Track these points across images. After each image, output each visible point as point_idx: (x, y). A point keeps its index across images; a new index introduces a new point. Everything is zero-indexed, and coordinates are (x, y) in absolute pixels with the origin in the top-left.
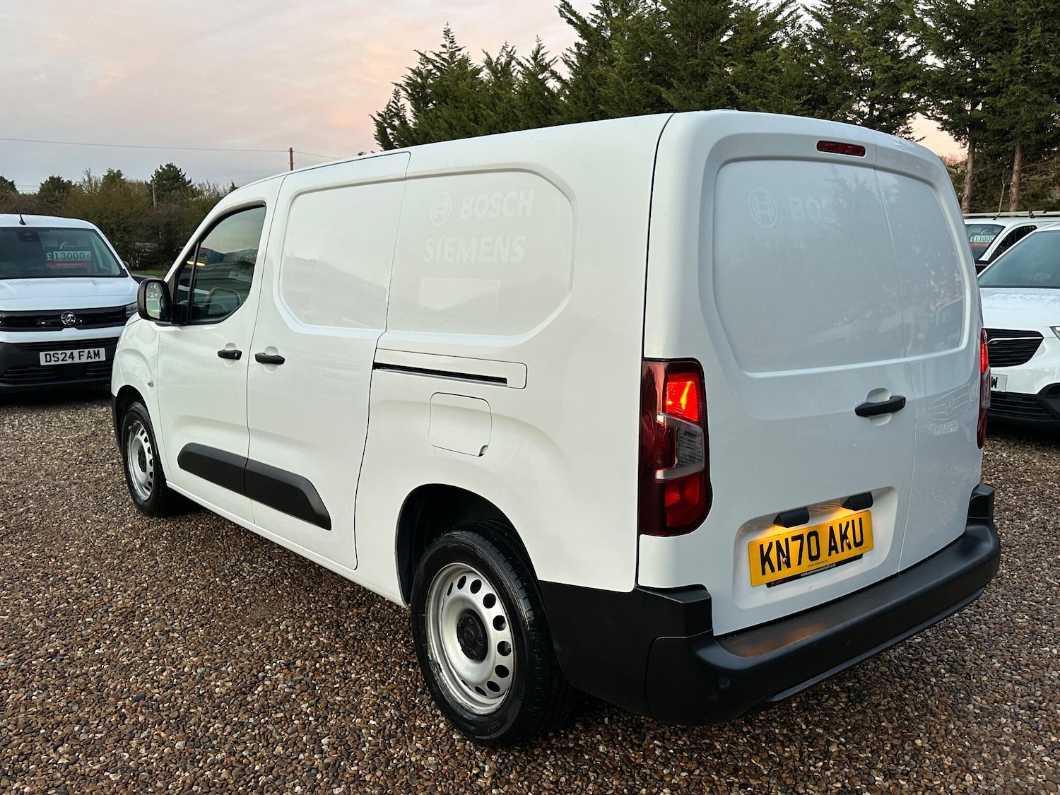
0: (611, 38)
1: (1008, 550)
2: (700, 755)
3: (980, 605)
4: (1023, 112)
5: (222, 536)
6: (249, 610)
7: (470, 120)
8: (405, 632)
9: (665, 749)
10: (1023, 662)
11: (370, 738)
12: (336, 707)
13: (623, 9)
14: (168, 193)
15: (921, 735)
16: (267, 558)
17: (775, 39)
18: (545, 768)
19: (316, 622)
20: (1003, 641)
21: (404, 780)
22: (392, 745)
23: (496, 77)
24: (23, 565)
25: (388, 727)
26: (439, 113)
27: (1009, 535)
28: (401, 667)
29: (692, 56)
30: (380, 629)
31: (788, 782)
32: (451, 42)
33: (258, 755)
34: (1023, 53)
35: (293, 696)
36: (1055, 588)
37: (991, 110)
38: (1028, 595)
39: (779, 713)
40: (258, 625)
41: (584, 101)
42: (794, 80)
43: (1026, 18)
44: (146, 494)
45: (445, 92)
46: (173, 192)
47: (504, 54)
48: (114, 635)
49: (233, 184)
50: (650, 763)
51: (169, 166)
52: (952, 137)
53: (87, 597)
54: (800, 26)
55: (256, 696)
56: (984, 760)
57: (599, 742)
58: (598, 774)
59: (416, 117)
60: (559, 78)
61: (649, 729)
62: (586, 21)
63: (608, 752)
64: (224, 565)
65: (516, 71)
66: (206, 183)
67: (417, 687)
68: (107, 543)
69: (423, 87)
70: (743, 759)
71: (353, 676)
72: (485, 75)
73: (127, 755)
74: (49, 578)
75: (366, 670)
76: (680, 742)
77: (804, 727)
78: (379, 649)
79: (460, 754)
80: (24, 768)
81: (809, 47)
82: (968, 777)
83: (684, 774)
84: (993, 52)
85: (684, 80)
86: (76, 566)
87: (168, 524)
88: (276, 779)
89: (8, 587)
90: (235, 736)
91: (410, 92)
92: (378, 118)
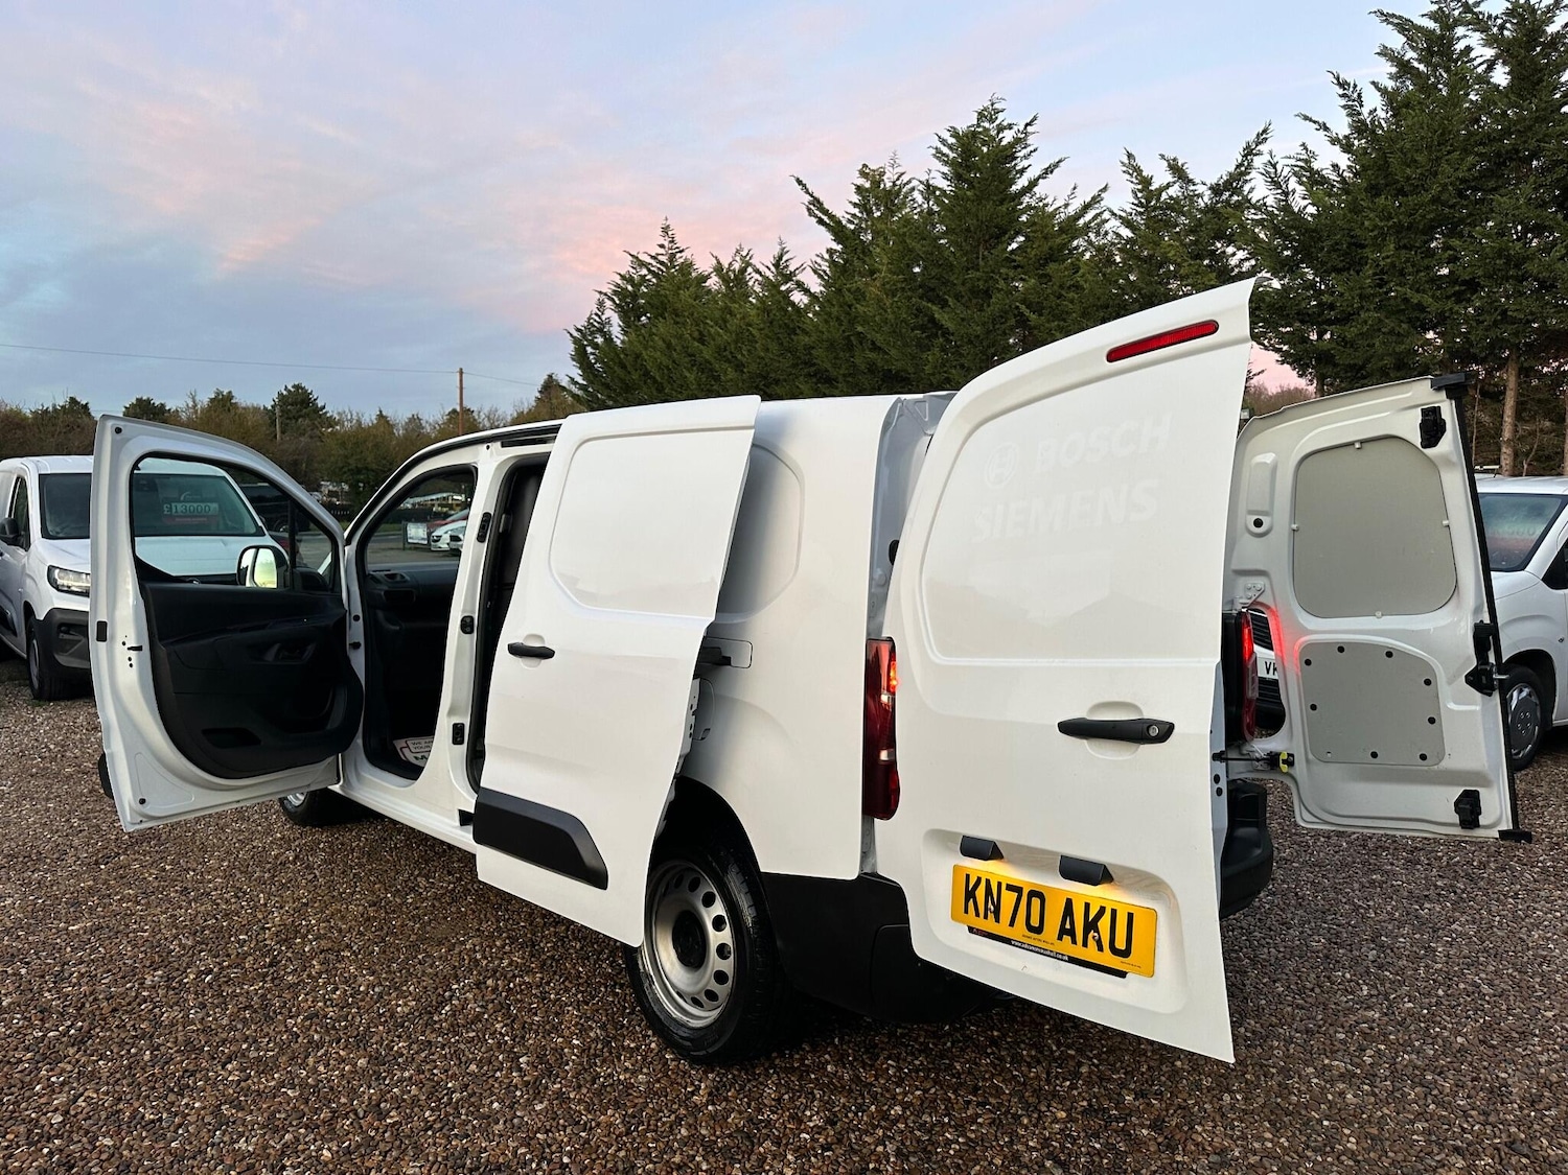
0: (871, 242)
1: (1317, 870)
2: (937, 1075)
3: (1273, 928)
4: (1377, 344)
5: (390, 848)
6: (428, 928)
7: (694, 339)
8: (611, 952)
9: (900, 1069)
10: (1308, 985)
11: (573, 1057)
12: (534, 1027)
13: (886, 206)
14: (294, 421)
15: (1182, 1056)
16: (445, 872)
17: (1075, 248)
18: (767, 1086)
19: (507, 941)
20: (1292, 965)
21: (612, 1097)
22: (599, 1064)
23: (728, 287)
24: (156, 878)
25: (593, 1046)
26: (654, 330)
27: (1321, 854)
28: (606, 987)
29: (973, 268)
30: (582, 948)
31: (1031, 1100)
32: (670, 242)
33: (450, 1073)
34: (1375, 274)
35: (486, 1016)
36: (1362, 911)
37: (1343, 342)
38: (1330, 917)
39: (1029, 1035)
40: (440, 943)
41: (838, 319)
42: (1099, 299)
43: (1376, 233)
44: (297, 798)
45: (662, 302)
46: (300, 420)
47: (738, 258)
48: (275, 953)
49: (381, 412)
50: (882, 1082)
51: (297, 387)
52: (1295, 372)
53: (237, 914)
54: (1106, 233)
55: (444, 1016)
56: (1247, 1081)
57: (828, 1062)
58: (824, 1092)
59: (625, 333)
60: (806, 291)
61: (883, 1049)
62: (840, 222)
63: (837, 1072)
64: (395, 880)
65: (753, 280)
66: (347, 411)
67: (626, 1008)
68: (254, 855)
69: (635, 296)
70: (984, 1080)
71: (552, 996)
72: (713, 283)
73: (305, 1073)
74: (189, 893)
75: (567, 990)
76: (917, 1062)
77: (1054, 1048)
78: (581, 969)
79: (673, 1073)
80: (192, 1085)
81: (1118, 259)
82: (1227, 1097)
83: (918, 1093)
84: (1338, 271)
85: (962, 297)
86: (220, 880)
87: (325, 834)
88: (470, 1096)
89: (142, 902)
90: (423, 1055)
91: (618, 302)
92: (576, 334)
